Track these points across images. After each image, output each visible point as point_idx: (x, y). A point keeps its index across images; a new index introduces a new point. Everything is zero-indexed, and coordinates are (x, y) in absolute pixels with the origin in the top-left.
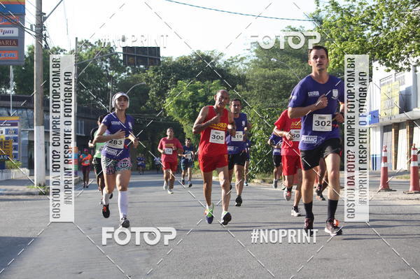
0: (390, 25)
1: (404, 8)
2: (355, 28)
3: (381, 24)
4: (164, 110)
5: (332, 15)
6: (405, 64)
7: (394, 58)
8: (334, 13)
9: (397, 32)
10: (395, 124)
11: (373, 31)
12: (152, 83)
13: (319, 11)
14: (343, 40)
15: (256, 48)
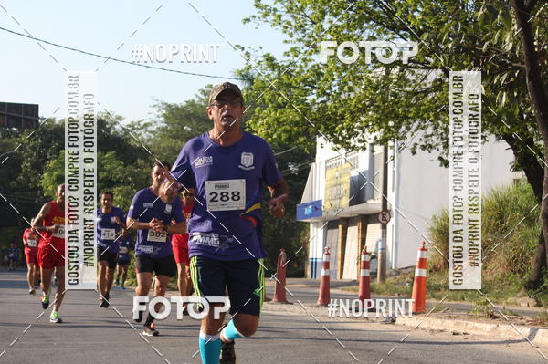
0: (341, 89)
1: (361, 68)
2: (296, 92)
3: (330, 88)
4: (41, 188)
5: (266, 73)
6: (360, 141)
7: (344, 133)
8: (269, 71)
9: (350, 99)
10: (343, 219)
11: (319, 96)
12: (26, 151)
13: (249, 68)
14: (279, 106)
15: (164, 112)
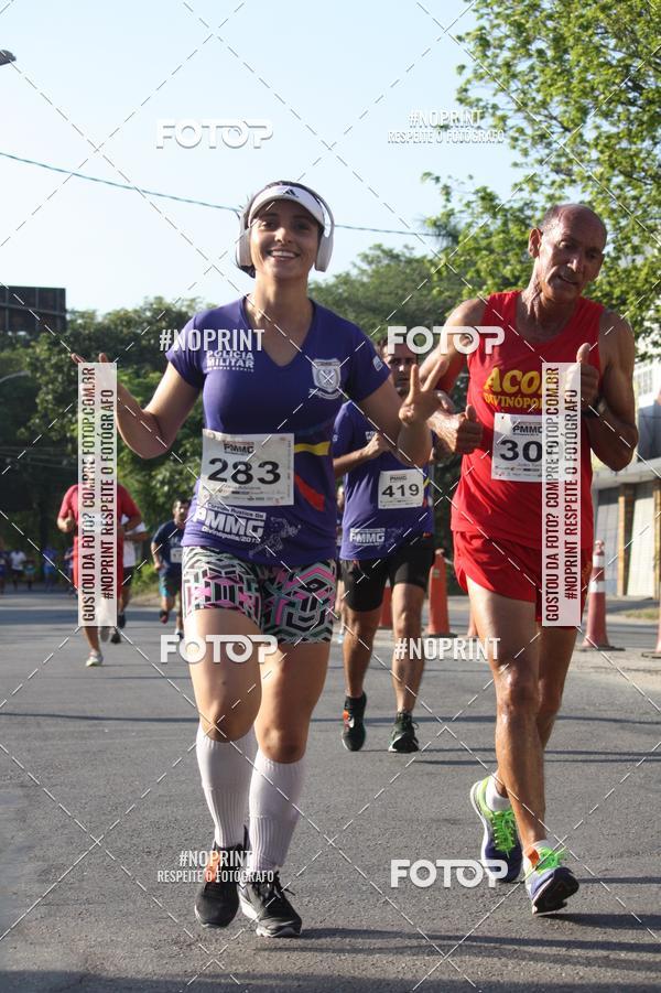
5: (481, 223)
10: (627, 486)
12: (44, 373)
